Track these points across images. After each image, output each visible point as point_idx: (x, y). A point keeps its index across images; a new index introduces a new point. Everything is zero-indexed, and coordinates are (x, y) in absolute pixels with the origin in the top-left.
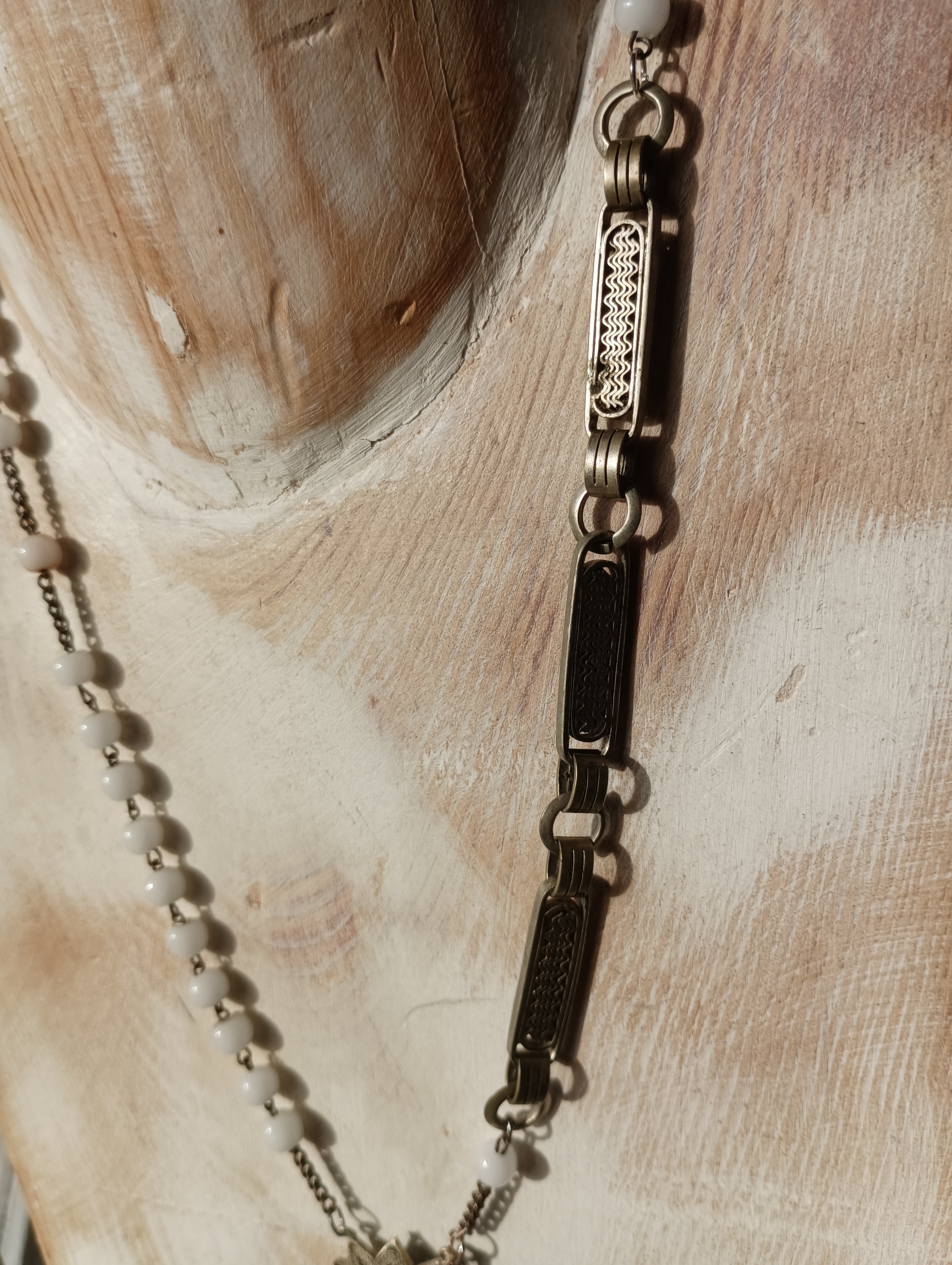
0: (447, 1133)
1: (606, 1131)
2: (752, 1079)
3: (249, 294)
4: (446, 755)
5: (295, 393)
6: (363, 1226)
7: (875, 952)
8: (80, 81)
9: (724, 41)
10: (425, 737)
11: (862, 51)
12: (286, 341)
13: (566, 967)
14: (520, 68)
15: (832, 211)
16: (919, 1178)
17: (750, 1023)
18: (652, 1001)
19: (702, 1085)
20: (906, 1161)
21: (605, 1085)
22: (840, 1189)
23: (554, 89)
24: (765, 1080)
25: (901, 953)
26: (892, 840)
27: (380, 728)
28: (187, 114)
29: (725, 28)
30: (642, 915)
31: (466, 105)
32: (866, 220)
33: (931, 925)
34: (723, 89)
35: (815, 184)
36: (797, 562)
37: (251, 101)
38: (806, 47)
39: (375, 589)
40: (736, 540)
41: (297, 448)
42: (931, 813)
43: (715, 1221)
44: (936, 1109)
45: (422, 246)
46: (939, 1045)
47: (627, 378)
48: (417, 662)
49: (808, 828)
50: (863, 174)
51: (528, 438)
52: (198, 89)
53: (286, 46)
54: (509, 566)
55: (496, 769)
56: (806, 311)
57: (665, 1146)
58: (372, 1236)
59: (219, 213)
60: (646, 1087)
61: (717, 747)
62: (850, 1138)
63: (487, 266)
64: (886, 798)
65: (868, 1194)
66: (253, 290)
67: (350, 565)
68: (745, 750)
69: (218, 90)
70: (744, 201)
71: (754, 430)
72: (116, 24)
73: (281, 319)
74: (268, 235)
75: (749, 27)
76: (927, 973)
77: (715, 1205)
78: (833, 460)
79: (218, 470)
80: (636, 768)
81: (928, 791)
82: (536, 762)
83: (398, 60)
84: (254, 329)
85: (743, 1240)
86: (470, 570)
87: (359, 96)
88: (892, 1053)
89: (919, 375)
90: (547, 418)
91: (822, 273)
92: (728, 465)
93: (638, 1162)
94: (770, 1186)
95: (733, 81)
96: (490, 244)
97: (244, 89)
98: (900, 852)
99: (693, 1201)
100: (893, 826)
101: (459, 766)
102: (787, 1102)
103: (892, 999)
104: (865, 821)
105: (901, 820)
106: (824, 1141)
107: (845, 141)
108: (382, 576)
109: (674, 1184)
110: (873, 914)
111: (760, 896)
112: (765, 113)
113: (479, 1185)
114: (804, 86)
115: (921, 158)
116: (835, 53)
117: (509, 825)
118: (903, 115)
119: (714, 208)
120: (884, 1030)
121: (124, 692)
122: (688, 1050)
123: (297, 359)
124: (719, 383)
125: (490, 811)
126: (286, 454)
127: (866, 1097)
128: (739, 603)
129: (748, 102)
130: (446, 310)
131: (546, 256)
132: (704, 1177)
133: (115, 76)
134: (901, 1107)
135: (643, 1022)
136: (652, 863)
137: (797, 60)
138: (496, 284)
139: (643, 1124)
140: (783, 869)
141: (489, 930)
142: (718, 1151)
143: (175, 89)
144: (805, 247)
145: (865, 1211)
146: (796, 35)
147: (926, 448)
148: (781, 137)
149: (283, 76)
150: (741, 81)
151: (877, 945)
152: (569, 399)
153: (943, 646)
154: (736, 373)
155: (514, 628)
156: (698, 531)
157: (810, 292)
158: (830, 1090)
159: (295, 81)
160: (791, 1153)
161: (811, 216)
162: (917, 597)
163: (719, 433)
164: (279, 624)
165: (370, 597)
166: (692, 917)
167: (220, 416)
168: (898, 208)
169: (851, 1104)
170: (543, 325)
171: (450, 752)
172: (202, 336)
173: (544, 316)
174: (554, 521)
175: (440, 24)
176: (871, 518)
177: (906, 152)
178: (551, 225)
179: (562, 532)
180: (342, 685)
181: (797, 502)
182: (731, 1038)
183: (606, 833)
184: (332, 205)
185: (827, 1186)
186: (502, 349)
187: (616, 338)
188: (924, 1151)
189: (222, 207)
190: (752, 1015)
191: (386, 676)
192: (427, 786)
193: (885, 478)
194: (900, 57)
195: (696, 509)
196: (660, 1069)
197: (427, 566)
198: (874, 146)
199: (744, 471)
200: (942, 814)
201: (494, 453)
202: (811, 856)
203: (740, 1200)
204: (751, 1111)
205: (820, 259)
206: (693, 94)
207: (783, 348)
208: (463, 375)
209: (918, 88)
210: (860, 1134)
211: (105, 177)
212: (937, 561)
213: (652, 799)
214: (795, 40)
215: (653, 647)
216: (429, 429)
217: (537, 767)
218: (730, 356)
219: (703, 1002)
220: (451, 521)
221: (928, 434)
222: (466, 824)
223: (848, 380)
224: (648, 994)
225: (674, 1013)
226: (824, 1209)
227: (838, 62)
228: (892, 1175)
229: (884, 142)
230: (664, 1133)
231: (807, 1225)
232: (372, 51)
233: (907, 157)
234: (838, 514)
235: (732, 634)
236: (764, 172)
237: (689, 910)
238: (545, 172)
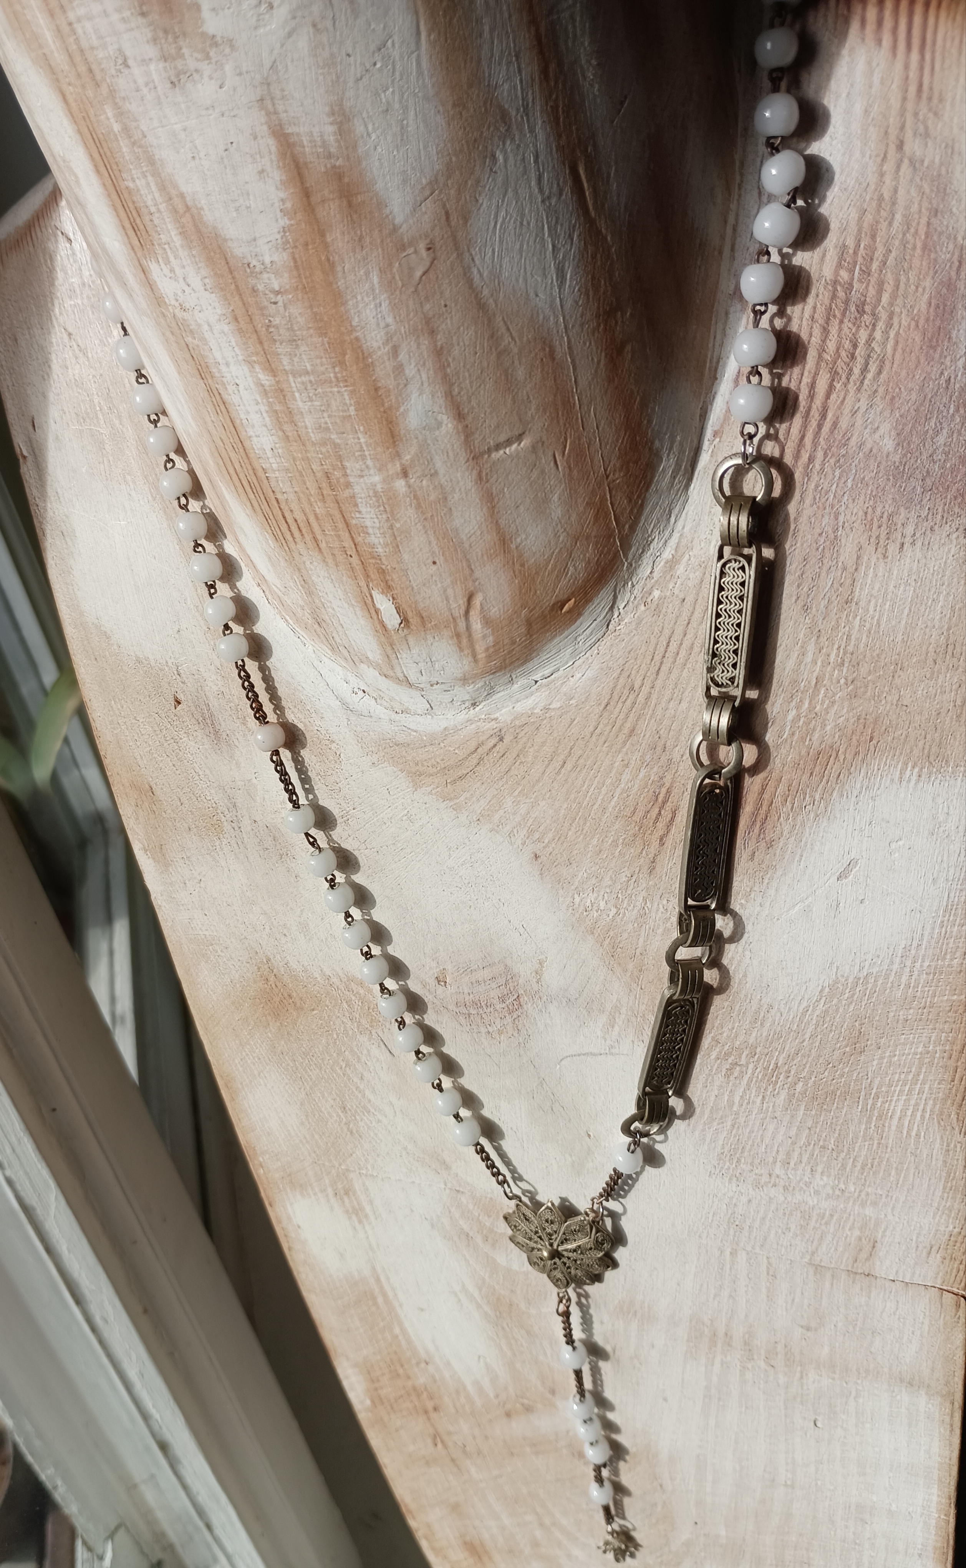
0: (589, 1136)
1: (708, 1140)
2: (813, 1112)
3: (452, 599)
4: (592, 896)
5: (481, 656)
6: (524, 1192)
7: (902, 1041)
8: (334, 469)
9: (814, 424)
10: (576, 883)
11: (918, 445)
12: (477, 625)
13: (682, 1040)
14: (657, 444)
15: (890, 557)
16: (930, 1179)
17: (813, 1079)
18: (743, 1061)
19: (778, 1114)
20: (921, 1168)
21: (707, 1112)
22: (875, 1183)
23: (682, 451)
24: (823, 1113)
25: (921, 1042)
26: (916, 973)
27: (541, 874)
28: (415, 497)
29: (815, 414)
30: (737, 1008)
31: (617, 476)
32: (915, 567)
33: (941, 1027)
34: (811, 459)
35: (878, 537)
36: (855, 793)
37: (463, 489)
38: (876, 436)
39: (538, 781)
40: (811, 774)
41: (480, 685)
42: (944, 959)
43: (786, 1198)
44: (942, 1137)
45: (581, 565)
46: (945, 1100)
47: (734, 666)
48: (570, 833)
49: (858, 961)
50: (914, 534)
51: (657, 689)
52: (424, 482)
53: (489, 456)
54: (641, 775)
55: (630, 908)
56: (868, 625)
57: (750, 1151)
58: (532, 1199)
59: (434, 552)
60: (737, 1113)
61: (794, 906)
62: (882, 1152)
63: (628, 569)
64: (913, 947)
65: (894, 1186)
66: (455, 597)
67: (518, 763)
68: (814, 909)
69: (439, 483)
70: (825, 542)
71: (827, 702)
72: (366, 442)
73: (475, 615)
74: (469, 567)
75: (833, 415)
76: (937, 1055)
77: (785, 1188)
78: (884, 728)
79: (416, 694)
80: (734, 915)
81: (943, 944)
82: (661, 906)
83: (569, 456)
84: (454, 619)
85: (805, 1211)
86: (612, 775)
87: (540, 481)
88: (913, 1102)
89: (948, 678)
90: (673, 676)
91: (880, 601)
92: (807, 723)
93: (731, 1160)
94: (825, 1178)
95: (820, 454)
96: (630, 556)
97: (458, 482)
98: (922, 981)
99: (770, 1185)
100: (918, 965)
101: (602, 905)
102: (838, 1127)
103: (913, 1070)
104: (898, 960)
105: (923, 961)
106: (864, 1153)
107: (902, 509)
108: (543, 773)
109: (756, 1174)
110: (901, 1017)
111: (822, 1001)
112: (843, 481)
113: (615, 1170)
114: (873, 465)
115: (957, 529)
116: (898, 444)
117: (640, 945)
118: (946, 497)
119: (802, 545)
120: (907, 1088)
121: (337, 834)
122: (768, 1093)
123: (484, 637)
124: (802, 667)
125: (625, 935)
126: (470, 688)
127: (893, 1128)
128: (812, 815)
129: (830, 472)
130: (596, 601)
131: (673, 563)
132: (778, 1170)
133: (362, 471)
134: (918, 1135)
135: (736, 1074)
136: (745, 976)
137: (869, 446)
138: (634, 579)
139: (735, 1136)
140: (839, 985)
141: (623, 1010)
142: (788, 1155)
143: (407, 482)
144: (869, 581)
145: (892, 1197)
146: (869, 427)
147: (950, 727)
148: (854, 500)
149: (487, 474)
150: (825, 455)
151: (904, 1036)
152: (689, 665)
153: (957, 855)
154: (814, 662)
155: (645, 817)
156: (784, 765)
157: (871, 612)
158: (869, 1121)
159: (495, 476)
160: (840, 1159)
161: (874, 560)
162: (940, 823)
163: (801, 701)
164: (462, 798)
165: (533, 786)
166: (773, 1012)
167: (421, 665)
168: (938, 563)
169: (883, 1131)
170: (669, 611)
171: (595, 895)
172: (414, 620)
173: (671, 605)
174: (677, 749)
175: (600, 429)
176: (909, 769)
177: (946, 523)
178: (677, 541)
179: (682, 756)
180: (511, 843)
181: (857, 753)
182: (799, 1087)
183: (713, 955)
184: (517, 547)
185: (865, 1180)
186: (638, 624)
187: (726, 637)
188: (934, 1163)
189: (436, 549)
190: (815, 1073)
191: (546, 841)
192: (577, 915)
193: (921, 744)
194: (947, 454)
195: (783, 751)
196: (748, 1103)
197: (578, 769)
198: (923, 516)
199: (819, 728)
200: (951, 960)
201: (631, 696)
202: (859, 979)
203: (804, 1186)
204: (812, 1132)
205: (879, 590)
206: (788, 460)
207: (850, 648)
208: (607, 640)
209: (959, 478)
210: (889, 1150)
211: (347, 525)
212: (955, 801)
213: (746, 936)
214: (868, 430)
215: (750, 839)
216: (580, 675)
217: (661, 909)
218: (811, 648)
219: (779, 1065)
220: (597, 740)
221: (952, 718)
222: (607, 941)
223: (896, 677)
224: (740, 1058)
225: (758, 1070)
226: (863, 1195)
227: (900, 451)
228: (911, 1176)
229: (931, 514)
230: (750, 1142)
231: (851, 1204)
232: (551, 453)
233: (947, 527)
234: (885, 764)
235: (807, 835)
236: (841, 524)
237: (771, 1006)
238: (674, 505)
